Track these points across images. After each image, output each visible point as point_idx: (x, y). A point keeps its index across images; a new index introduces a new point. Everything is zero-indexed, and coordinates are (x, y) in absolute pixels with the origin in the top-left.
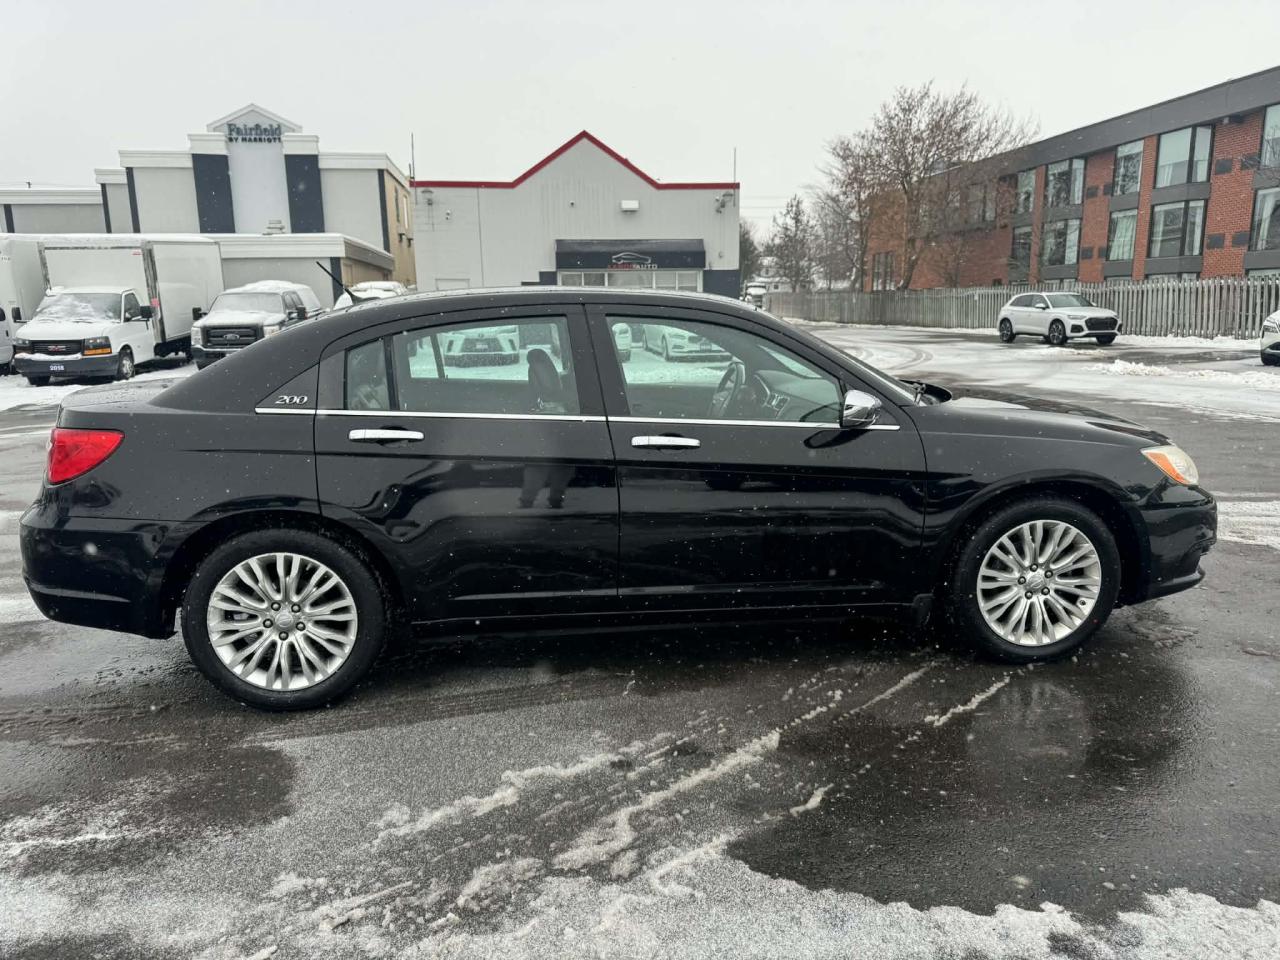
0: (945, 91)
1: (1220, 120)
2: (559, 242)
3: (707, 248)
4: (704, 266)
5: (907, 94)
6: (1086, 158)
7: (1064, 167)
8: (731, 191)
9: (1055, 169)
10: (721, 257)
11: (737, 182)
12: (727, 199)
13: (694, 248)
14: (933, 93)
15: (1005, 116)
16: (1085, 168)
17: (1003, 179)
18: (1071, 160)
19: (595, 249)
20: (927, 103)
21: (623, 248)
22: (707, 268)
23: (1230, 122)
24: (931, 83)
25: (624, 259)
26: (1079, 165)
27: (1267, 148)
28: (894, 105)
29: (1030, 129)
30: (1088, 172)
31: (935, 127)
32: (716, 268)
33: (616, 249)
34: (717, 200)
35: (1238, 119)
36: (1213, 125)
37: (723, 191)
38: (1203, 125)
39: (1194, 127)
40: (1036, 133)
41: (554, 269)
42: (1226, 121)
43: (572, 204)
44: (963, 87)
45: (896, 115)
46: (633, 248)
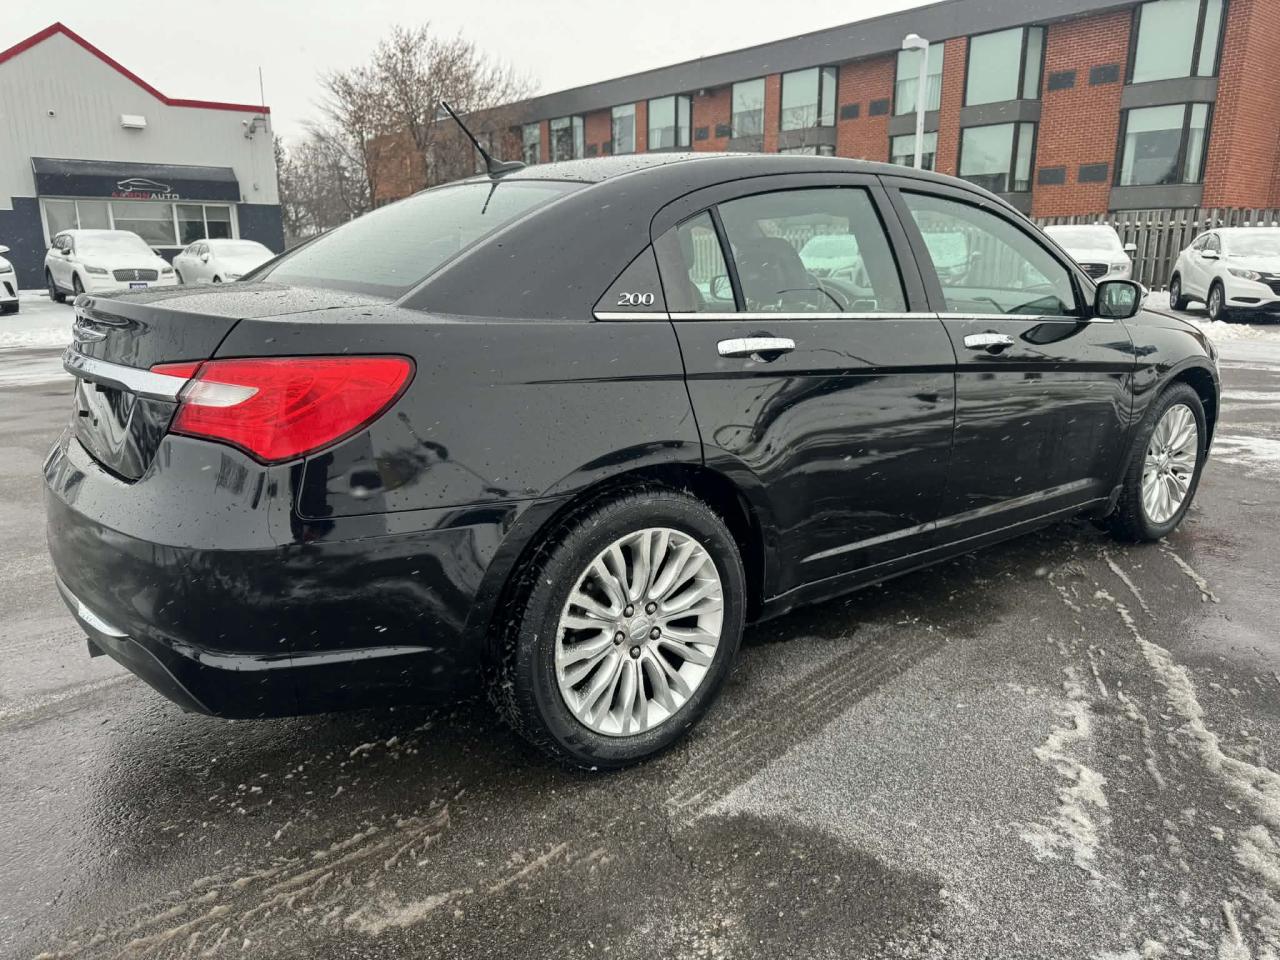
0: (444, 35)
1: (698, 92)
2: (37, 161)
3: (238, 179)
4: (239, 200)
5: (404, 34)
6: (584, 116)
7: (565, 123)
8: (261, 115)
9: (556, 125)
10: (256, 189)
11: (266, 105)
12: (257, 123)
13: (222, 178)
14: (430, 36)
15: (508, 68)
16: (584, 126)
17: (511, 129)
18: (571, 117)
19: (90, 171)
20: (427, 45)
21: (130, 172)
22: (242, 202)
23: (705, 95)
24: (427, 25)
25: (133, 186)
26: (578, 122)
27: (736, 120)
28: (392, 44)
29: (531, 83)
30: (587, 131)
31: (436, 72)
32: (251, 201)
33: (123, 174)
34: (245, 124)
35: (711, 92)
36: (690, 95)
37: (254, 115)
38: (683, 95)
39: (677, 96)
40: (537, 88)
41: (32, 194)
42: (702, 93)
43: (52, 114)
44: (460, 33)
45: (394, 55)
46: (145, 173)
